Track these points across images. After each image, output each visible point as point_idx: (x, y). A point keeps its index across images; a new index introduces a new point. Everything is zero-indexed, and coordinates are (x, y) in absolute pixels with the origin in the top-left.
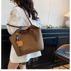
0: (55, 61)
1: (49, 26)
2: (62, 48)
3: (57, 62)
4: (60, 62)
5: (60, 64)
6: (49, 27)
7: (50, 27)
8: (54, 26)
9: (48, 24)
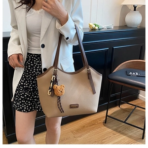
0: (112, 95)
1: (94, 26)
2: (121, 68)
3: (115, 98)
4: (120, 96)
5: (120, 100)
6: (93, 29)
7: (97, 28)
8: (103, 27)
9: (91, 24)
